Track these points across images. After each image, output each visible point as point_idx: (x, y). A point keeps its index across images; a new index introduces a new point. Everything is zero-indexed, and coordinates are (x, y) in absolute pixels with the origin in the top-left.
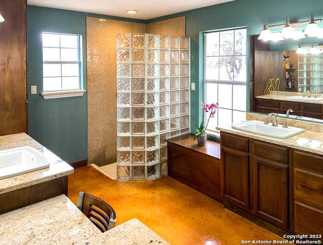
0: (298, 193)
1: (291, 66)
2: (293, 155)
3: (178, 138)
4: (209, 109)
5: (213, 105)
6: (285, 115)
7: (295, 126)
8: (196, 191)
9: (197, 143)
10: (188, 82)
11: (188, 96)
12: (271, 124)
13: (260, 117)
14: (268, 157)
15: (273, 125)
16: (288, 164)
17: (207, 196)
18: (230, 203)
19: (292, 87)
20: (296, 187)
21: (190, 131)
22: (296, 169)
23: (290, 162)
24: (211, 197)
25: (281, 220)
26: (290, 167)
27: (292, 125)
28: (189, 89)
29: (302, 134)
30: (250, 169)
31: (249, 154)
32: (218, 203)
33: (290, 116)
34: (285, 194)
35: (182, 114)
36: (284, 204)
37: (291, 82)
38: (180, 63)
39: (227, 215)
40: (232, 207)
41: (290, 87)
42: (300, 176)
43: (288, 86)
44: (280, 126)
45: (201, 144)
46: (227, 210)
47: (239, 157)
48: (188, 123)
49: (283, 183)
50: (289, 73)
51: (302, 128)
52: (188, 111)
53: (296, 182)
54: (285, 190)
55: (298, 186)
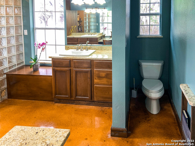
0: (96, 81)
1: (80, 19)
2: (93, 63)
3: (15, 70)
4: (41, 46)
5: (43, 44)
6: (86, 45)
7: (91, 49)
8: (34, 101)
9: (33, 70)
10: (21, 29)
11: (22, 39)
12: (80, 50)
13: (73, 47)
14: (81, 67)
15: (81, 50)
16: (91, 68)
17: (42, 101)
18: (59, 99)
19: (81, 30)
20: (95, 79)
21: (24, 64)
22: (95, 69)
23: (92, 67)
24: (45, 101)
25: (88, 97)
26: (92, 69)
27: (90, 49)
28: (23, 34)
29: (95, 52)
30: (71, 76)
31: (71, 68)
32: (50, 103)
33: (88, 45)
34: (90, 83)
35: (17, 52)
36: (89, 88)
37: (80, 27)
38: (14, 16)
39: (58, 106)
40: (60, 101)
41: (80, 30)
42: (97, 72)
43: (79, 30)
44: (84, 50)
45: (36, 70)
46: (57, 104)
47: (65, 71)
48: (23, 58)
49: (89, 78)
50: (79, 23)
51: (94, 49)
52: (23, 50)
53: (95, 76)
54: (90, 82)
55: (96, 78)
